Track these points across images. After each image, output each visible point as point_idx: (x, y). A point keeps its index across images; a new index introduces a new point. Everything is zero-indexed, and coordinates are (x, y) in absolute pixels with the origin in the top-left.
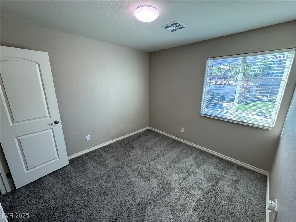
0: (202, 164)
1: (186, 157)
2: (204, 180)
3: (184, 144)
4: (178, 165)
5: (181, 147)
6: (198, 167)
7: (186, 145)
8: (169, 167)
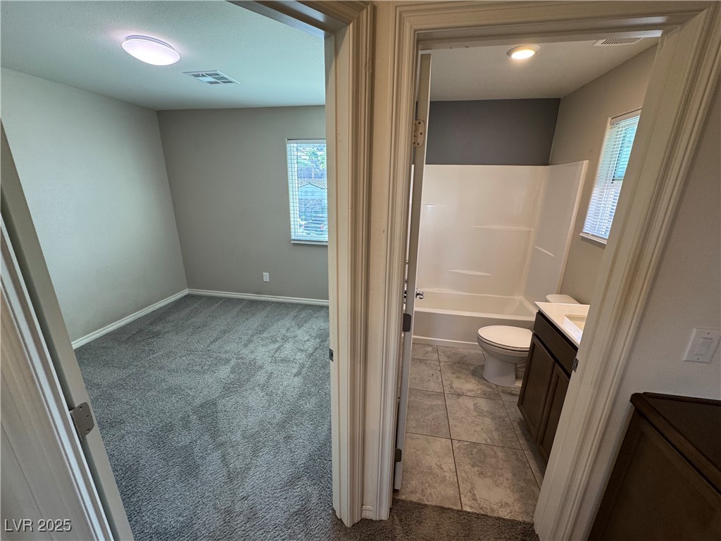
0: (306, 322)
1: (278, 320)
2: (308, 340)
3: (273, 302)
4: (265, 335)
5: (268, 309)
6: (300, 327)
7: (277, 303)
8: (250, 341)
